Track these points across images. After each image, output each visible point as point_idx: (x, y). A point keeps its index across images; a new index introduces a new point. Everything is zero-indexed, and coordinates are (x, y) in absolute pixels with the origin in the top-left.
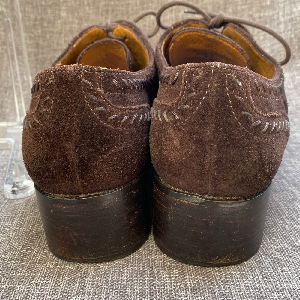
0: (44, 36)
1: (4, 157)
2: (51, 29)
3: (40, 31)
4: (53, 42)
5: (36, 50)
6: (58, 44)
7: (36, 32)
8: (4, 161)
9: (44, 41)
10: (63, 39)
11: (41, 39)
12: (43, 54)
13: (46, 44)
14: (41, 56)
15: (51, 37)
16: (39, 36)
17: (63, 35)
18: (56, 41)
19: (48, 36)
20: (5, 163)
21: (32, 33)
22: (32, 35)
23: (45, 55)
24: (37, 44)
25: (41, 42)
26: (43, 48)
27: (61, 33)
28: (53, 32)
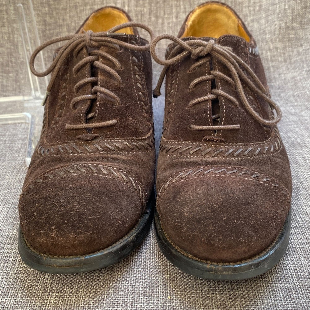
0: (50, 14)
1: (24, 131)
2: (57, 6)
3: (46, 9)
4: (59, 19)
5: (43, 27)
6: (63, 20)
7: (43, 10)
8: (25, 134)
9: (51, 18)
10: (68, 15)
11: (48, 16)
12: (49, 30)
13: (53, 20)
14: (48, 32)
15: (57, 13)
16: (46, 14)
17: (68, 11)
18: (61, 17)
19: (54, 13)
20: (26, 136)
21: (39, 10)
22: (40, 13)
23: (51, 31)
24: (45, 21)
25: (48, 19)
26: (50, 25)
27: (66, 9)
28: (59, 9)
